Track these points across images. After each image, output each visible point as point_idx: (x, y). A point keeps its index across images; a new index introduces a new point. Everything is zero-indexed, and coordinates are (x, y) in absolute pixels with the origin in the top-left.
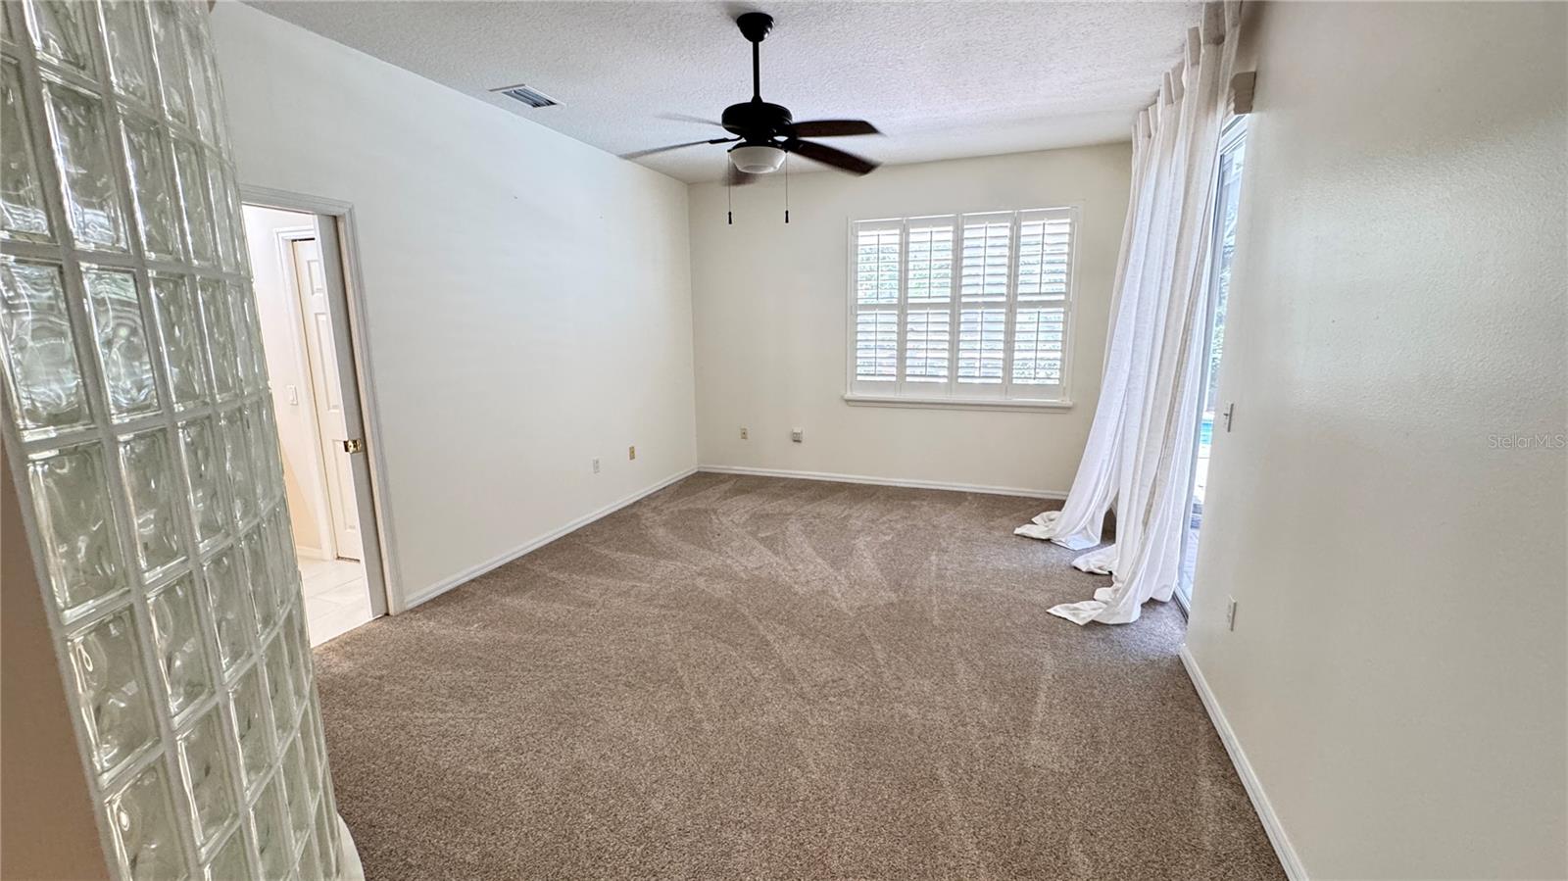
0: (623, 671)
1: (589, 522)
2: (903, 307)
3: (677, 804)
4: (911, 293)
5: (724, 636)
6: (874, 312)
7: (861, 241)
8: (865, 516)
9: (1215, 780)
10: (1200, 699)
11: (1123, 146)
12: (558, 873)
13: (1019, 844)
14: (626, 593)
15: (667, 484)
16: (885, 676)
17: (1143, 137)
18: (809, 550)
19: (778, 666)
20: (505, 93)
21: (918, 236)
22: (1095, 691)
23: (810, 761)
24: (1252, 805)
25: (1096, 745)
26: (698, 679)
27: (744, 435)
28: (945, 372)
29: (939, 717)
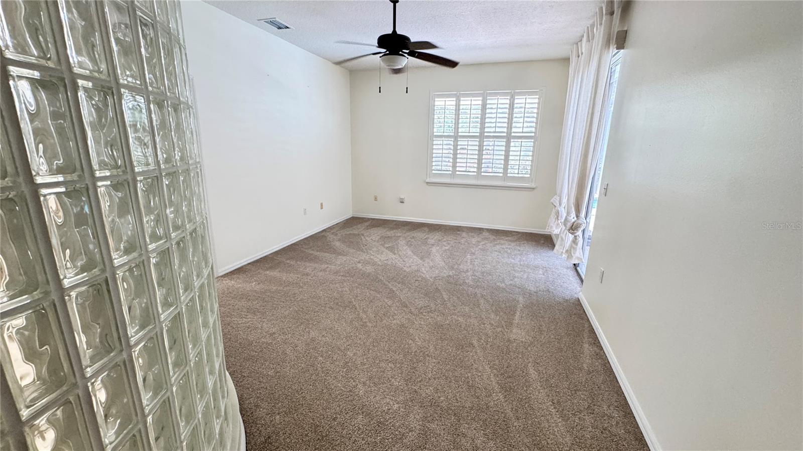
0: (328, 302)
1: (302, 238)
2: (456, 137)
3: (359, 353)
4: (460, 130)
5: (373, 288)
6: (442, 139)
7: (436, 103)
8: (435, 238)
9: (590, 344)
10: (586, 315)
11: (566, 60)
12: (310, 378)
13: (507, 367)
14: (325, 270)
15: (339, 222)
16: (448, 305)
17: (576, 57)
18: (410, 253)
19: (399, 301)
20: (265, 22)
21: (465, 102)
22: (541, 311)
23: (417, 338)
24: (605, 353)
25: (541, 331)
26: (363, 306)
27: (376, 199)
28: (475, 170)
29: (473, 321)
